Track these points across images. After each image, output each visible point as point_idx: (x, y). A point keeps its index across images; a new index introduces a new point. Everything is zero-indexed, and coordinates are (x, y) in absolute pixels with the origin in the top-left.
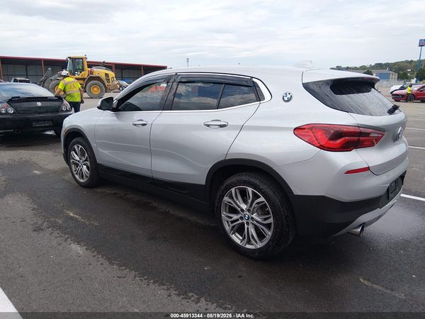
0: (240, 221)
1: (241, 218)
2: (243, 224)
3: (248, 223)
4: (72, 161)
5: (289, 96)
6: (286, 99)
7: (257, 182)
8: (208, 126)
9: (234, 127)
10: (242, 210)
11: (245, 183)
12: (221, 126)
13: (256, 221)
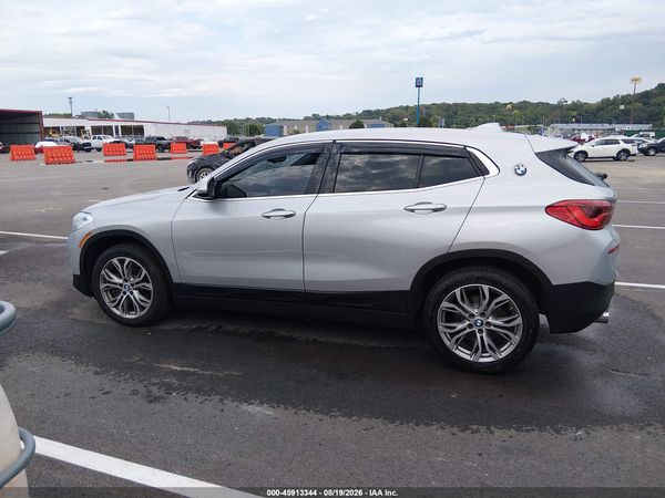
0: (468, 330)
1: (470, 326)
2: (473, 333)
3: (481, 331)
4: (102, 286)
5: (522, 169)
6: (519, 172)
7: (496, 276)
8: (413, 211)
9: (458, 211)
10: (472, 316)
11: (477, 280)
12: (435, 210)
13: (496, 326)
